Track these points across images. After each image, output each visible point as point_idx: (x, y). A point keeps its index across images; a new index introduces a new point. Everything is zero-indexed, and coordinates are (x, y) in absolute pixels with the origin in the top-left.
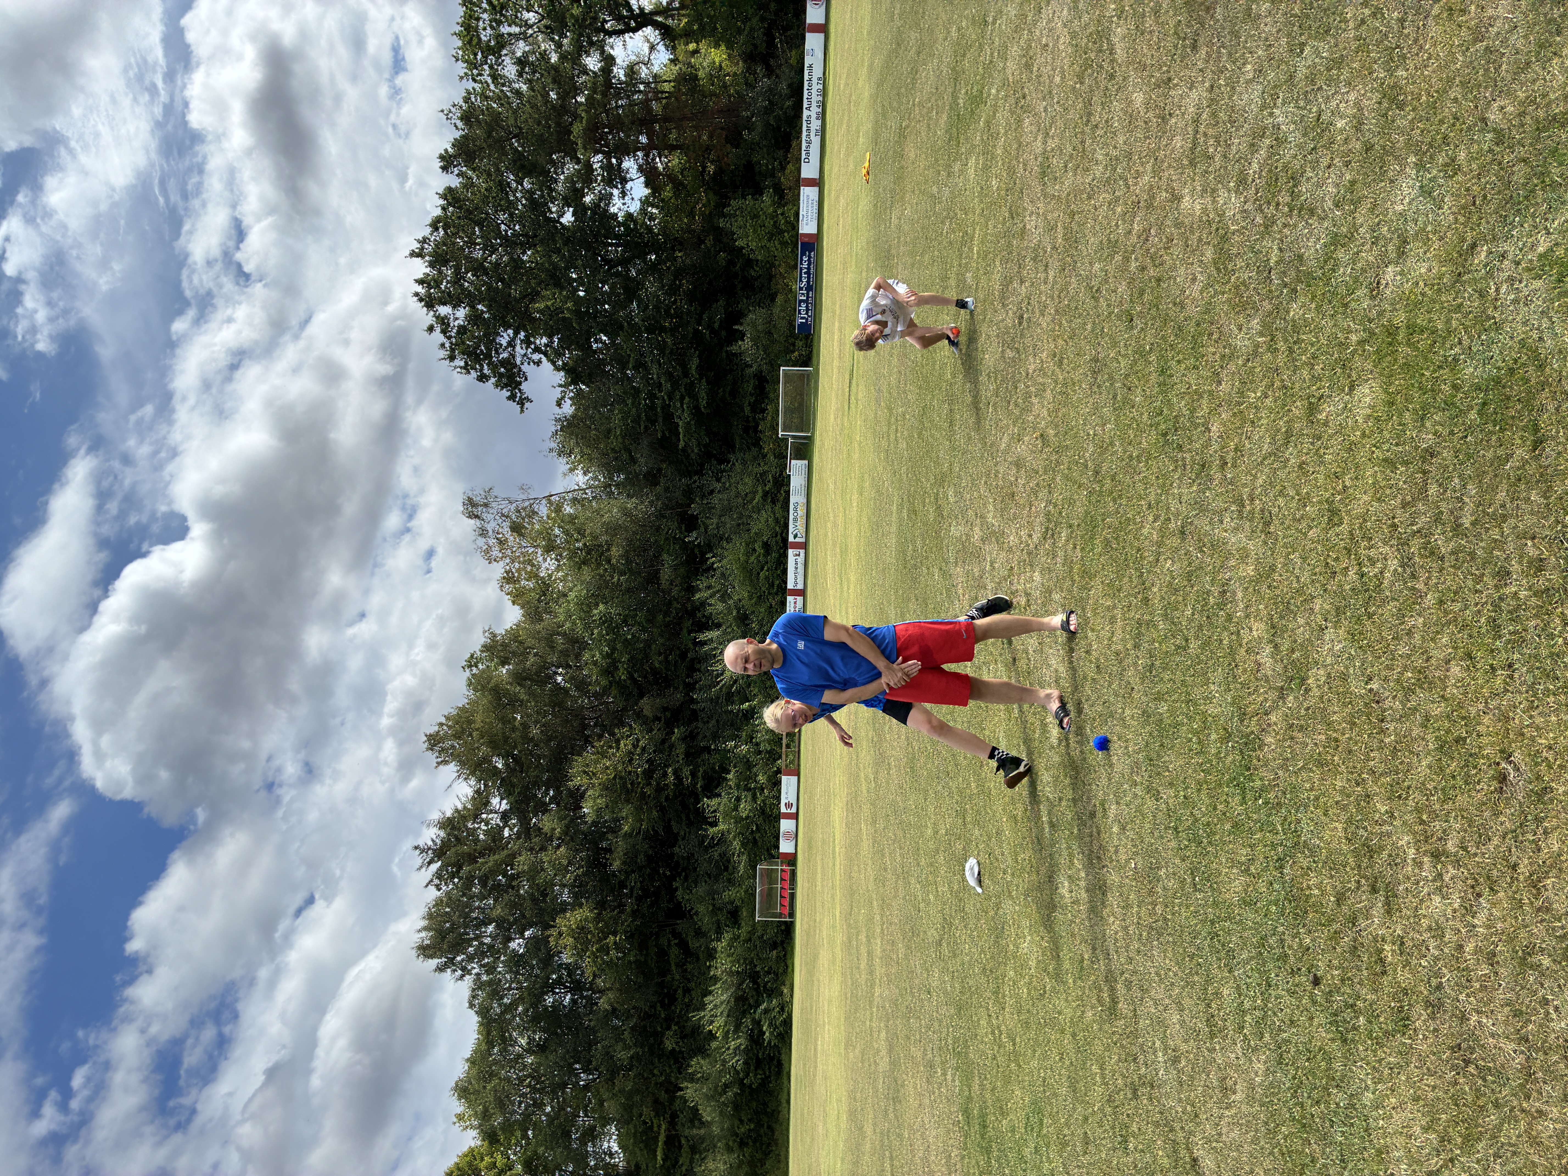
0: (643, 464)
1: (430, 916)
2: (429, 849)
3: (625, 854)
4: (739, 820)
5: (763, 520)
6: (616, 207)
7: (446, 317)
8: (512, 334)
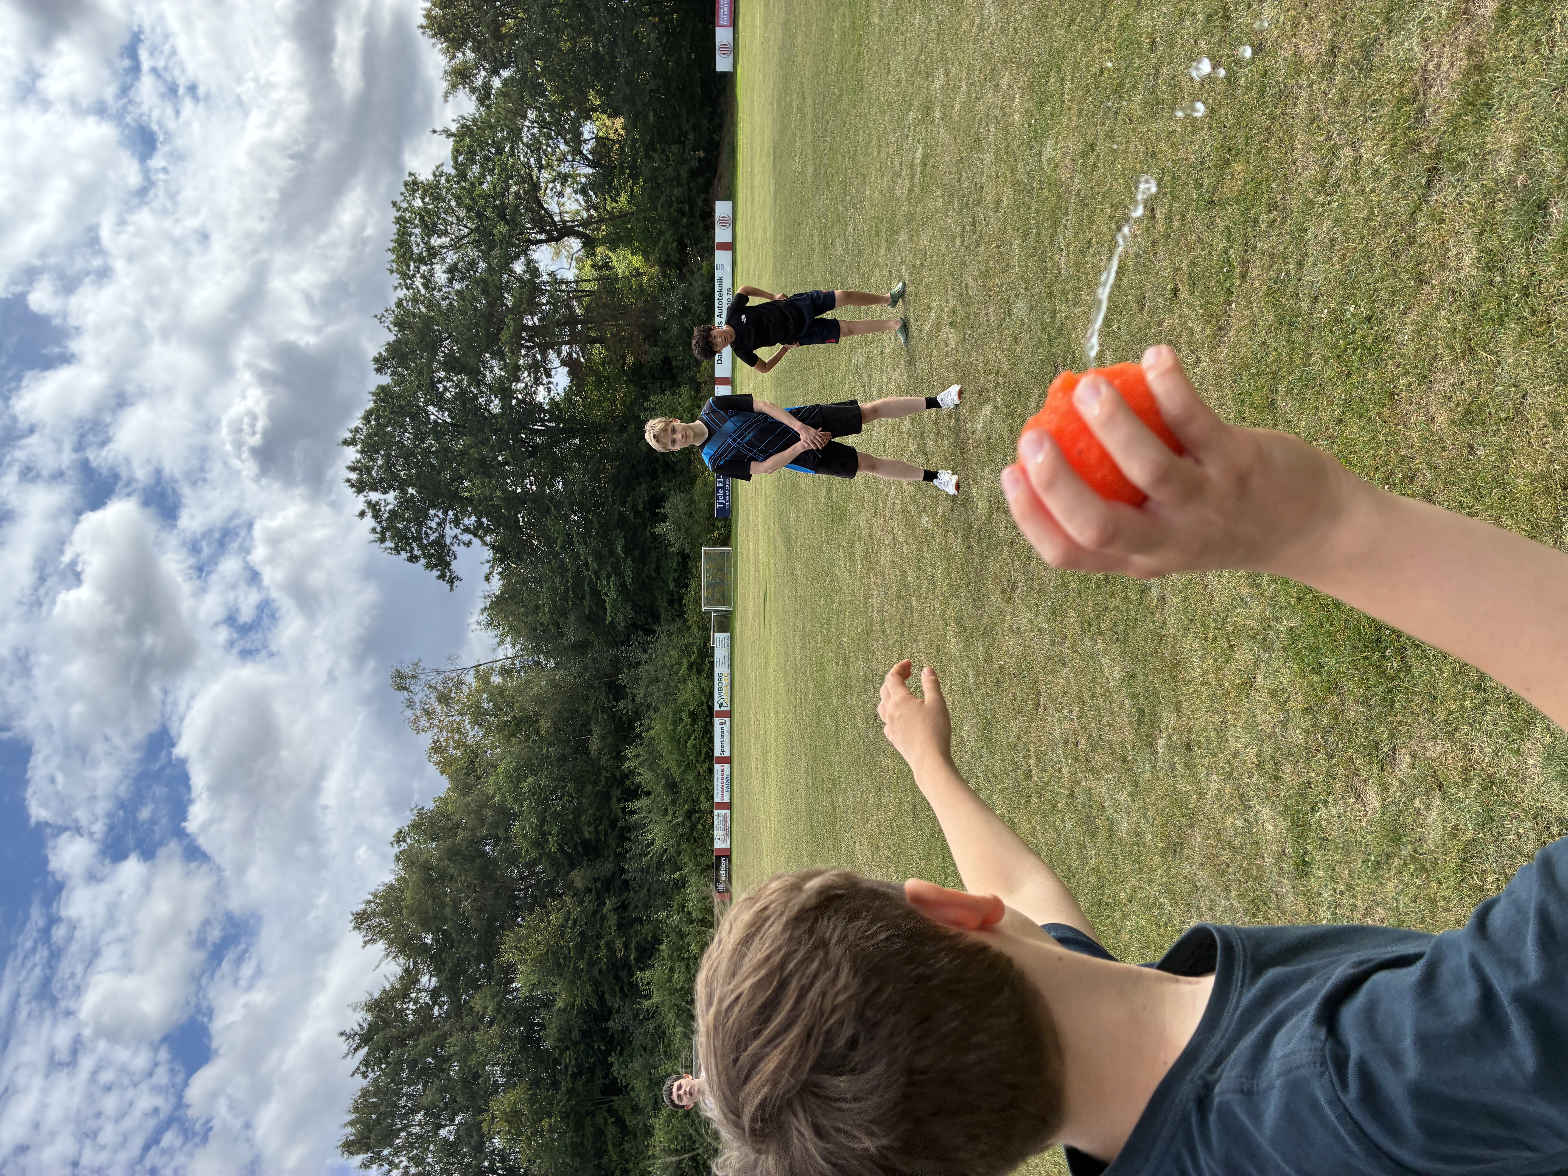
0: (571, 636)
1: (356, 1109)
2: (356, 1034)
3: (558, 1031)
4: (673, 991)
6: (541, 396)
7: (377, 503)
8: (441, 516)
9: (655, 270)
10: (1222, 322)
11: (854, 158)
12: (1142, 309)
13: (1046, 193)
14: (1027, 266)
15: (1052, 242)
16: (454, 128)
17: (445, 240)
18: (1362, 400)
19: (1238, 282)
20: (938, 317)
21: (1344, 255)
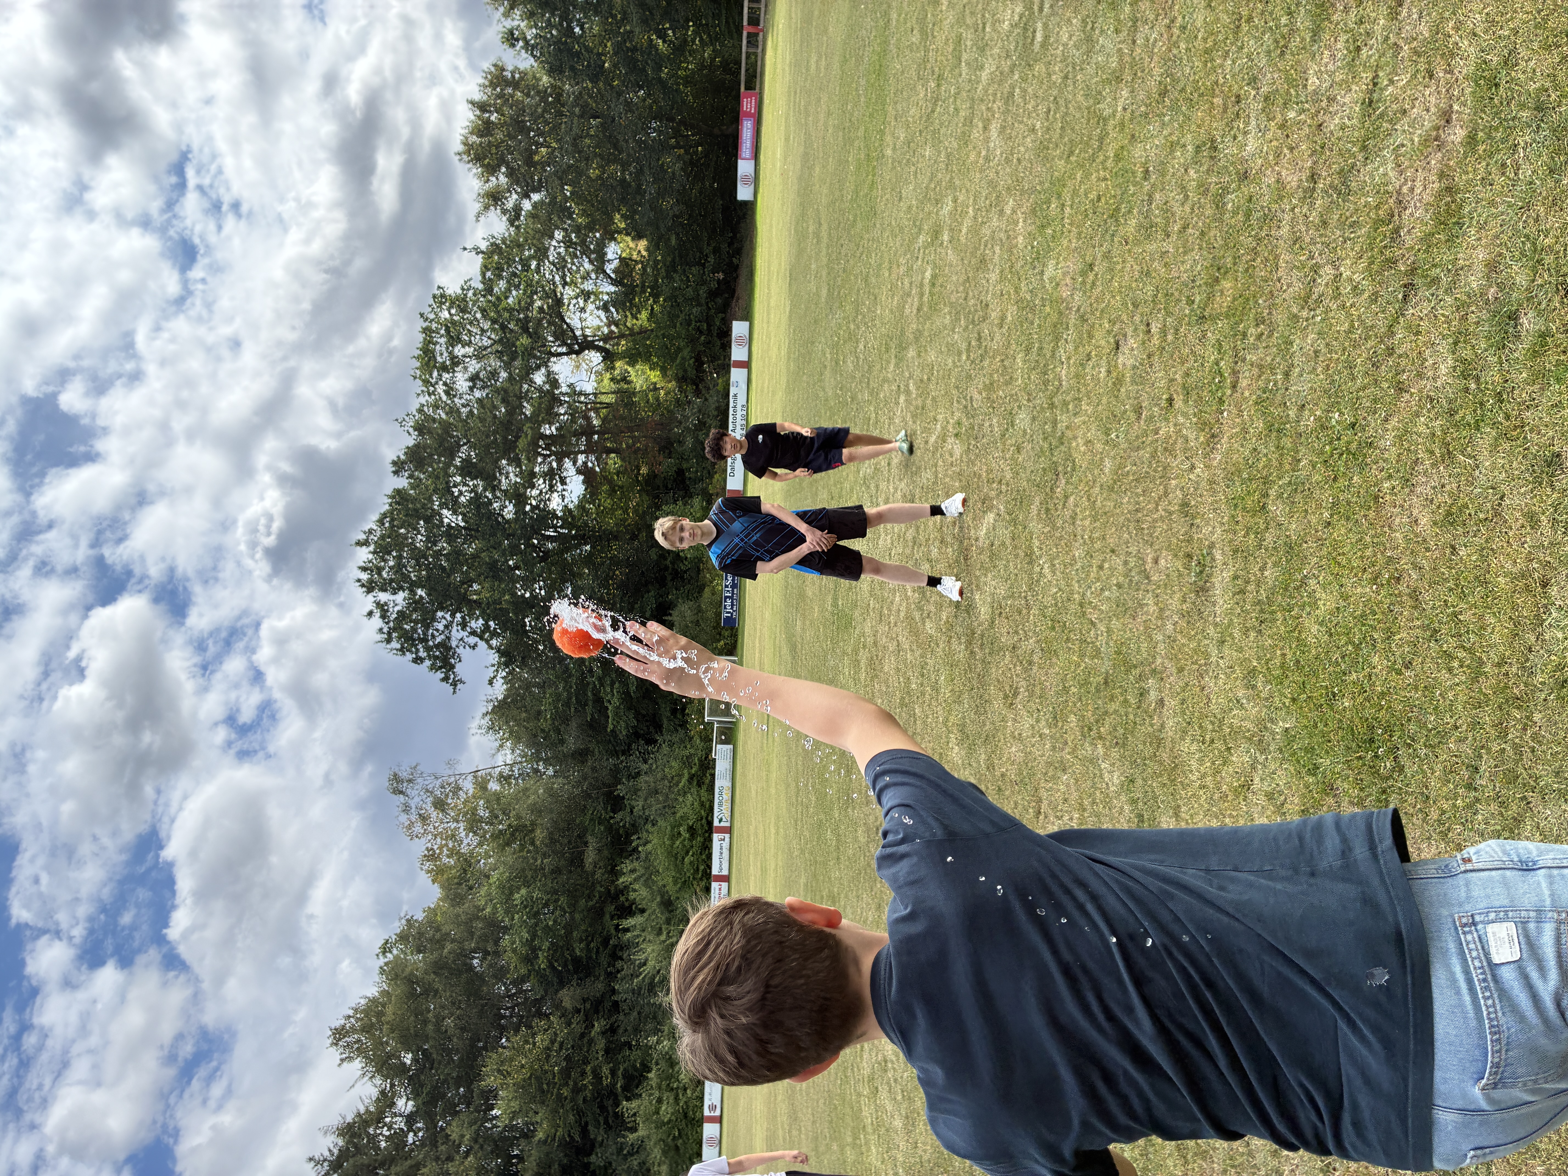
0: (572, 743)
2: (325, 1160)
3: (538, 1164)
4: (660, 1125)
5: (688, 803)
6: (555, 504)
7: (386, 604)
8: (449, 618)
9: (672, 385)
10: (1215, 430)
11: (866, 280)
12: (1139, 418)
13: (1048, 309)
14: (1029, 378)
15: (1053, 356)
16: (484, 246)
17: (469, 350)
18: (1349, 503)
19: (1229, 392)
20: (943, 428)
21: (1328, 366)
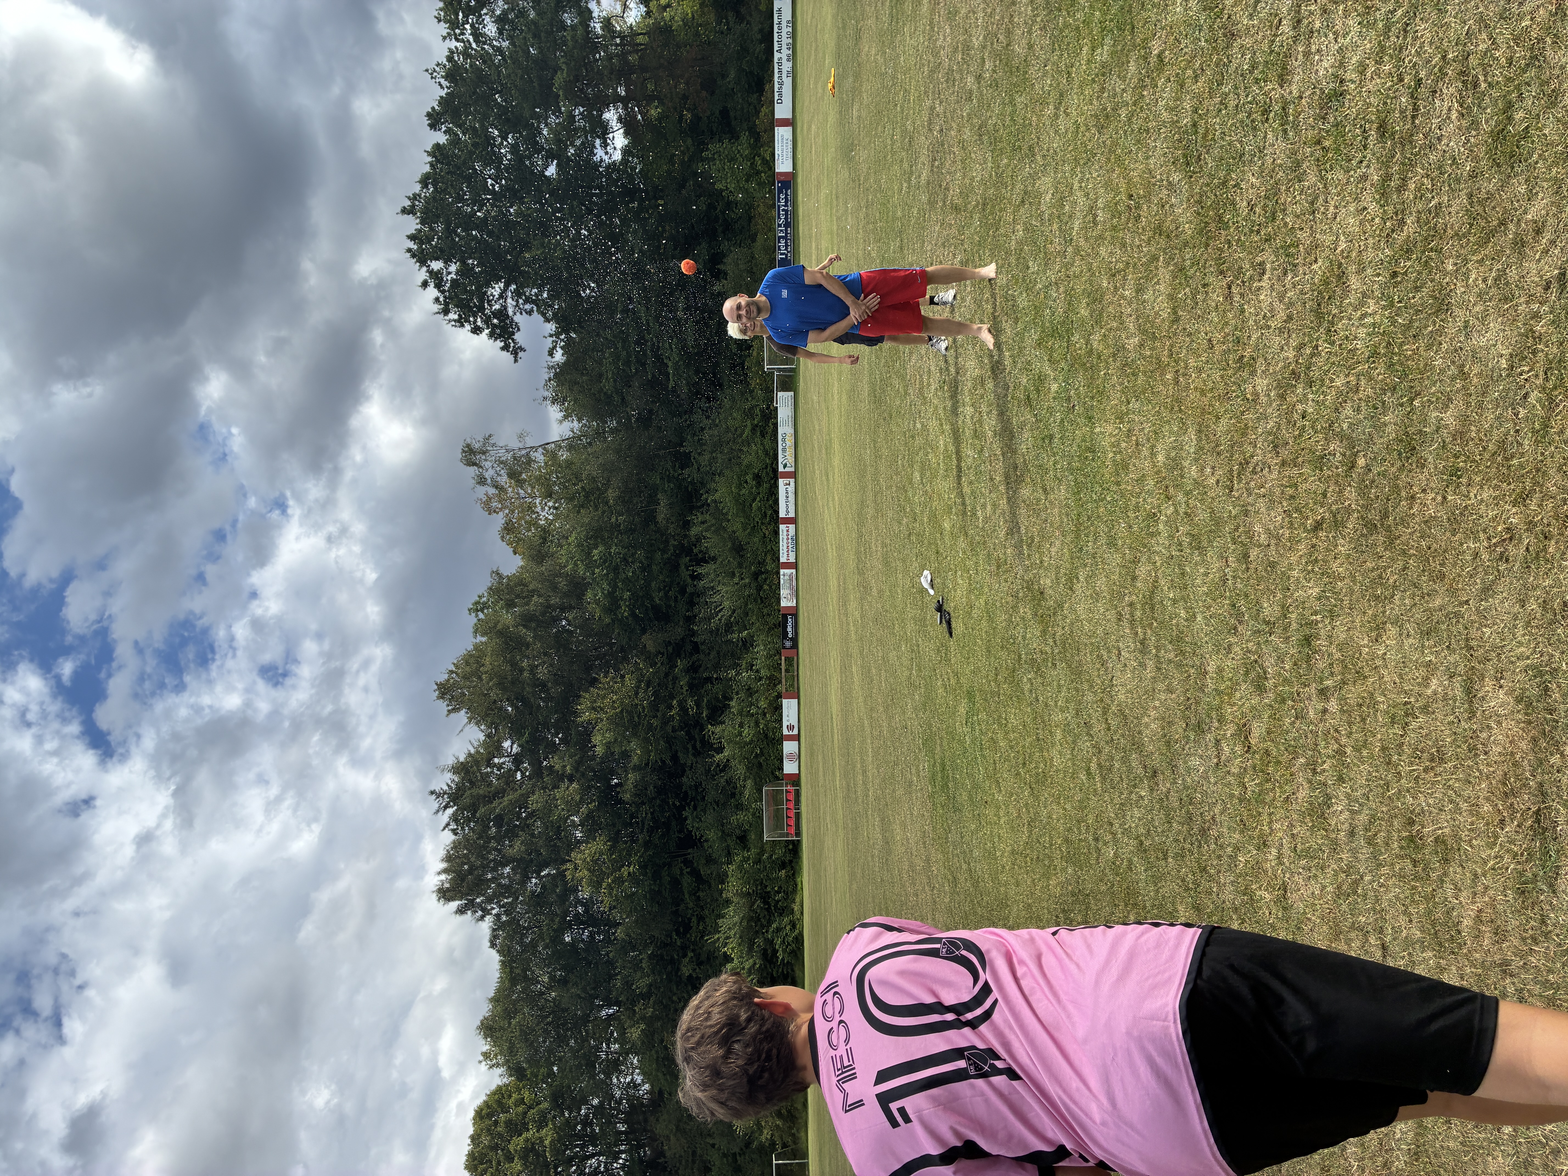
1: (448, 858)
2: (445, 793)
3: (635, 787)
4: (742, 745)
5: (753, 453)
6: (599, 157)
7: (439, 272)
8: (503, 288)
9: (712, 13)
